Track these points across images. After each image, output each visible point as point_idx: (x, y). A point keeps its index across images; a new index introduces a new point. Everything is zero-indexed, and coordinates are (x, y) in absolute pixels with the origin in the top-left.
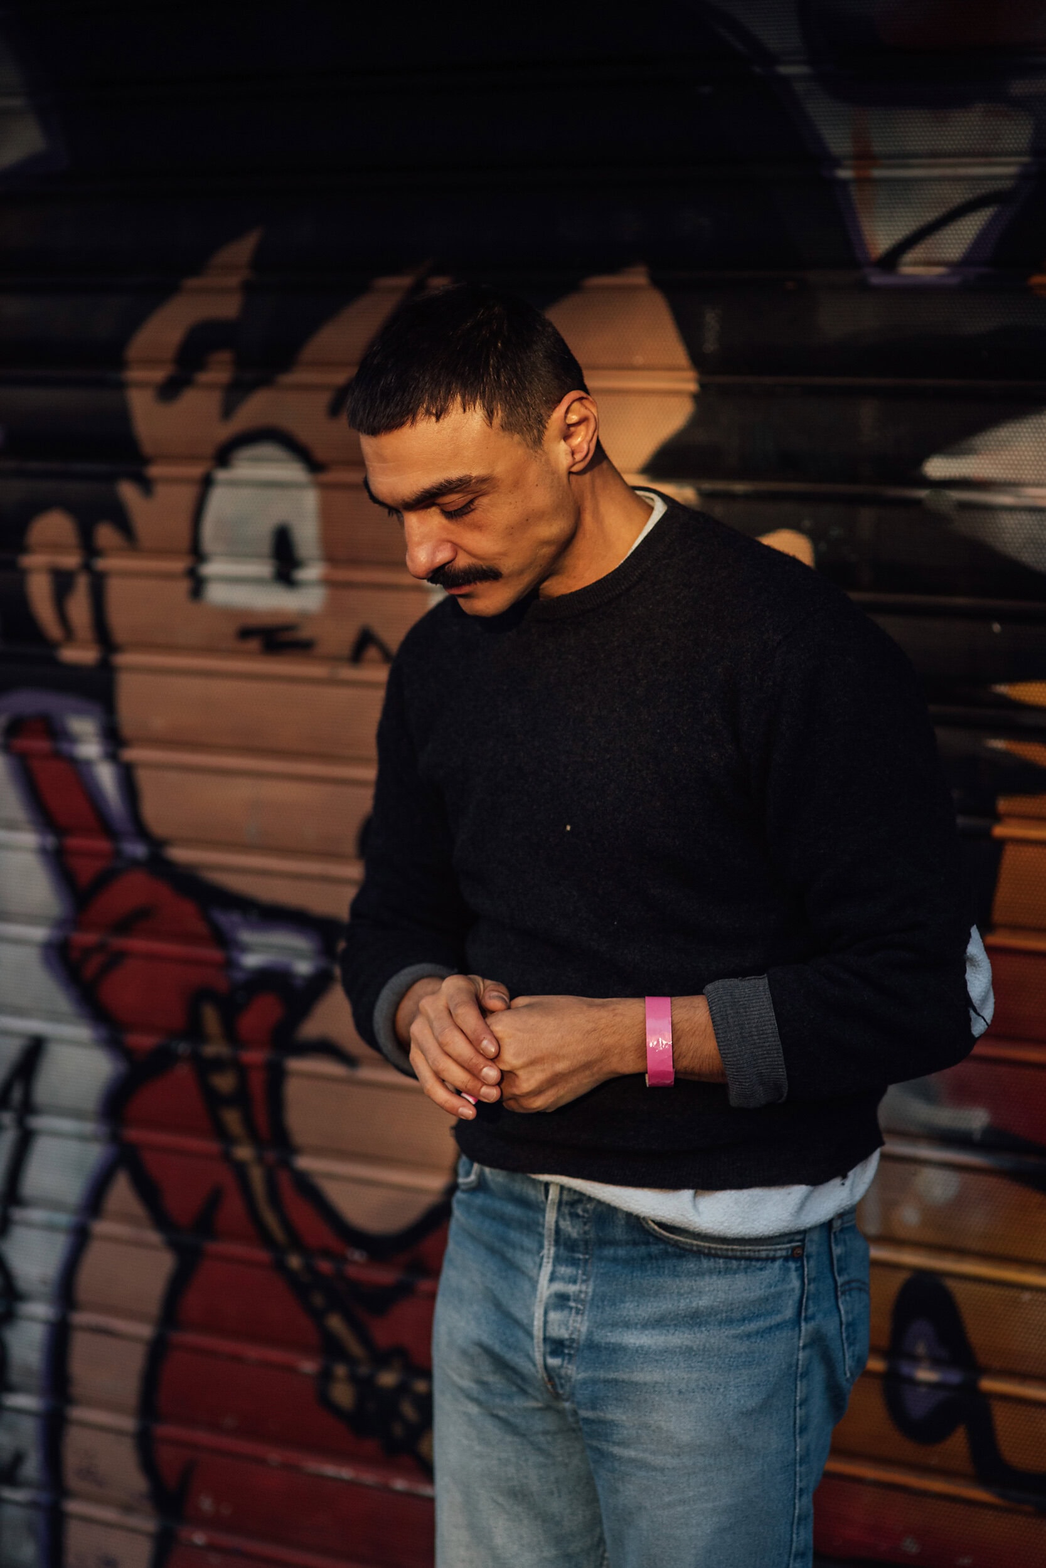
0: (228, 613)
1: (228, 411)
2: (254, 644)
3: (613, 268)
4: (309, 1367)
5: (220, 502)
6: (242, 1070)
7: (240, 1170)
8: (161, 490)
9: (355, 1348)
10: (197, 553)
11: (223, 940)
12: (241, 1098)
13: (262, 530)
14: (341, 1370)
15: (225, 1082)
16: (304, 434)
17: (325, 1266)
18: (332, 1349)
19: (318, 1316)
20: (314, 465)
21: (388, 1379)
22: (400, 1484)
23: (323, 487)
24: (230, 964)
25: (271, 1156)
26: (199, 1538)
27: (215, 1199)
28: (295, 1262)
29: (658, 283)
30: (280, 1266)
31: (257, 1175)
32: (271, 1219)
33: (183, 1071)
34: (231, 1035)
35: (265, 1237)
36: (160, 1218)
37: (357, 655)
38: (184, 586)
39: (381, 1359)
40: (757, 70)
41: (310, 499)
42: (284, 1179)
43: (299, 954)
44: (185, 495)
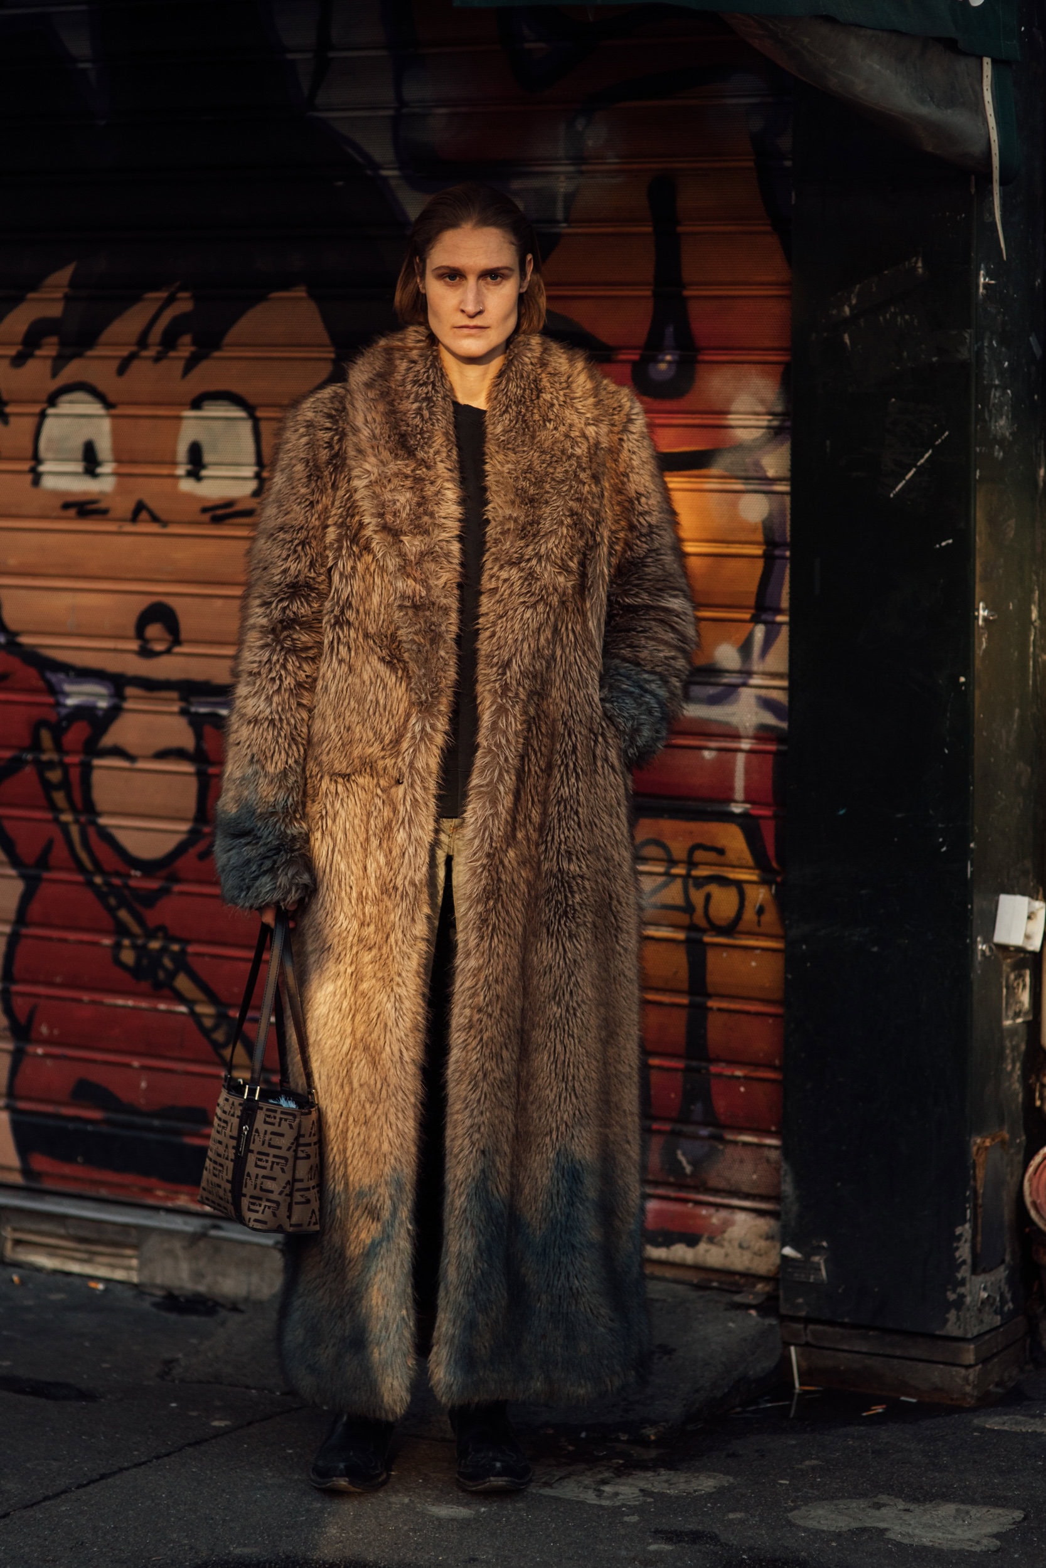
0: (56, 493)
1: (55, 374)
2: (72, 512)
3: (286, 286)
4: (107, 941)
5: (51, 427)
6: (65, 767)
7: (64, 827)
8: (12, 420)
9: (135, 929)
10: (37, 459)
11: (53, 690)
12: (65, 785)
13: (78, 443)
14: (126, 942)
15: (55, 776)
16: (101, 387)
17: (116, 881)
18: (121, 930)
19: (112, 911)
20: (108, 404)
21: (155, 945)
22: (162, 1006)
23: (113, 417)
24: (58, 704)
25: (83, 819)
26: (40, 1051)
27: (50, 844)
28: (98, 880)
29: (312, 296)
30: (90, 883)
31: (74, 831)
32: (83, 856)
33: (28, 769)
34: (59, 747)
35: (80, 868)
36: (15, 861)
37: (134, 518)
38: (29, 478)
39: (151, 935)
40: (369, 172)
41: (106, 425)
42: (91, 830)
43: (100, 696)
44: (29, 423)
